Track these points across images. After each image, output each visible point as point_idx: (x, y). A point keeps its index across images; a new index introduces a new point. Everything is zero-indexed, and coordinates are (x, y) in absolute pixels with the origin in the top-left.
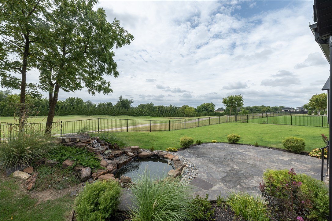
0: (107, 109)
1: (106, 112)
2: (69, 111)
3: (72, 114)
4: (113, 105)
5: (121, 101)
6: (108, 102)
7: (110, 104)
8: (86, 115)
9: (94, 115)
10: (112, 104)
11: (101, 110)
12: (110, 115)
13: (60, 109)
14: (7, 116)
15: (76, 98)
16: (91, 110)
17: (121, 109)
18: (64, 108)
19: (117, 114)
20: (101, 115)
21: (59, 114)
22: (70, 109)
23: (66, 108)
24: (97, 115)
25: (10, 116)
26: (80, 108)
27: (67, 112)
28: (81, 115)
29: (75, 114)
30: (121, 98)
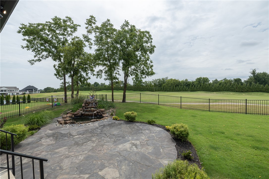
0: (232, 86)
1: (231, 89)
2: (196, 88)
3: (199, 91)
4: (243, 81)
5: (254, 76)
6: (236, 78)
7: (238, 81)
8: (210, 91)
9: (218, 91)
10: (240, 80)
11: (225, 86)
12: (237, 91)
13: (191, 87)
14: (165, 91)
15: (202, 78)
16: (215, 87)
17: (253, 85)
18: (193, 86)
19: (246, 90)
20: (225, 91)
21: (190, 90)
22: (198, 87)
23: (195, 86)
24: (221, 91)
25: (167, 91)
26: (205, 85)
27: (195, 89)
28: (206, 91)
29: (201, 90)
30: (254, 73)
